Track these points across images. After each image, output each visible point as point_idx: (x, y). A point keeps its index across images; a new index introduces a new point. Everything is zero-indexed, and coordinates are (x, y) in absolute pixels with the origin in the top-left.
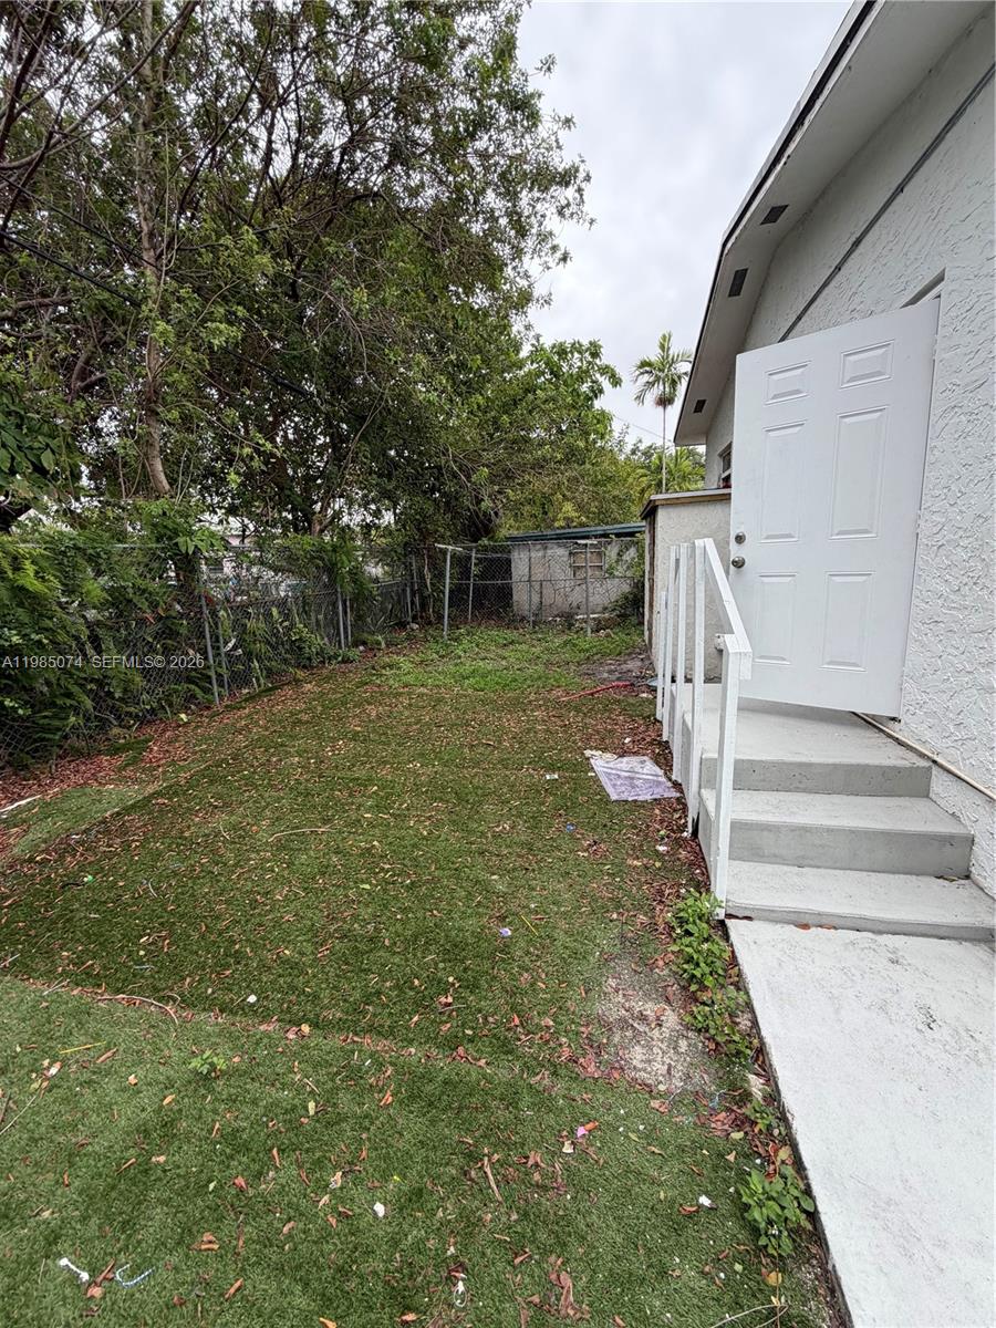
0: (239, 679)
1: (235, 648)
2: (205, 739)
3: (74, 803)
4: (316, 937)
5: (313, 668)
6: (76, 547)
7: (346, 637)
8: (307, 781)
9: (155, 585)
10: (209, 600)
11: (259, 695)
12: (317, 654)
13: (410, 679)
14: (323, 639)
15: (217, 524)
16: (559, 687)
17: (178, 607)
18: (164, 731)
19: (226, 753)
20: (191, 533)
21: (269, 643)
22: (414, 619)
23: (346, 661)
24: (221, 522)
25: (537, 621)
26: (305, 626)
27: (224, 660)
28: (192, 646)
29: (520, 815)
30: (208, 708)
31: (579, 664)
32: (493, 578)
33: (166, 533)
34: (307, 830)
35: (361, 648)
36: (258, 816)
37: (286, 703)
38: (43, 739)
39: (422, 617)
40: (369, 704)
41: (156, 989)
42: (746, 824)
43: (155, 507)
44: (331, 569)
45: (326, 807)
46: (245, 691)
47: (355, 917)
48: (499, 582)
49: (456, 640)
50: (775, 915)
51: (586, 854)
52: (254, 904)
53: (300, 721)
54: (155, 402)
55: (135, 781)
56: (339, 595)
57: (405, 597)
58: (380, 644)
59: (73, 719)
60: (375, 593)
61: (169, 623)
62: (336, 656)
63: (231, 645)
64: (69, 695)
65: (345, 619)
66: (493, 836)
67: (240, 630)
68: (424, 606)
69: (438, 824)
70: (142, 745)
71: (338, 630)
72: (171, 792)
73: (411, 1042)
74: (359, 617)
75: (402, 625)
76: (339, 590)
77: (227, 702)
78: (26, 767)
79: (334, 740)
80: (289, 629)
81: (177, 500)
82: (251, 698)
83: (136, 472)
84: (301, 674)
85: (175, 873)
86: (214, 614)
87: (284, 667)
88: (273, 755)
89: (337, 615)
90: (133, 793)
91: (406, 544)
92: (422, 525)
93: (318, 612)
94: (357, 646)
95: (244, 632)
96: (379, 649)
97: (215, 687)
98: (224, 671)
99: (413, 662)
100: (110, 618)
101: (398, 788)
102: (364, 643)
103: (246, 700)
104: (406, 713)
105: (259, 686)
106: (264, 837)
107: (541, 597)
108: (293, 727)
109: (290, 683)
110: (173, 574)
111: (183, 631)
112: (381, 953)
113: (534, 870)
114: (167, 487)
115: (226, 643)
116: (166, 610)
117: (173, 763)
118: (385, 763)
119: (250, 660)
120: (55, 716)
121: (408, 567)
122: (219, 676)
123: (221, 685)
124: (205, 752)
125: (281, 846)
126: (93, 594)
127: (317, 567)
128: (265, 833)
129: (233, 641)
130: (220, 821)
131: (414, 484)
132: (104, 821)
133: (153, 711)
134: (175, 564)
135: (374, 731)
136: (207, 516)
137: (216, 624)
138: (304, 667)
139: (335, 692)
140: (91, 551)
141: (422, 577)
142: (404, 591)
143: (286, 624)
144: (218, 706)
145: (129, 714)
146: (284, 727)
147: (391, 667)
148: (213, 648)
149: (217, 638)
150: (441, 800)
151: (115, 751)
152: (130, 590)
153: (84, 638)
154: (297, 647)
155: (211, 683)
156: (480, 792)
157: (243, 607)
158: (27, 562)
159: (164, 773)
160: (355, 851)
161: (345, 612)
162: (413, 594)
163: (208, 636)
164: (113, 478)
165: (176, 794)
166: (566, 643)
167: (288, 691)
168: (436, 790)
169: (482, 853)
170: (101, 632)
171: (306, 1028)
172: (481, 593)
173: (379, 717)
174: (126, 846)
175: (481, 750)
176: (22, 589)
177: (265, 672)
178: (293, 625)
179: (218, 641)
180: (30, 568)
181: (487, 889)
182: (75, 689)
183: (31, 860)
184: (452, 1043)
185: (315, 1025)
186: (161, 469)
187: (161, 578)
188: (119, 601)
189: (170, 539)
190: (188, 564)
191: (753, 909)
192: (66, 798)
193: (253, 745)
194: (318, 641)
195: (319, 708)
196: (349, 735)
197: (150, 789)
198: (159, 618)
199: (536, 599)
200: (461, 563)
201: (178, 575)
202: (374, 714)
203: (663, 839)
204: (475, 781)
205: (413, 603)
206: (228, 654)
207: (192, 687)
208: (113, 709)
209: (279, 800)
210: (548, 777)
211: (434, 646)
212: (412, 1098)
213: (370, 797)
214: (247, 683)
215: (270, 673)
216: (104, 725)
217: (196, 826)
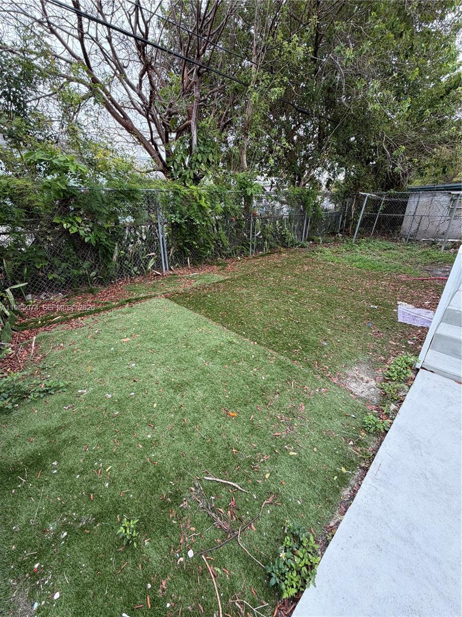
0: (260, 248)
1: (260, 235)
2: (245, 266)
3: (207, 277)
4: (264, 326)
5: (288, 248)
6: (216, 192)
7: (305, 236)
8: (274, 286)
9: (237, 207)
10: (255, 215)
11: (265, 255)
12: (291, 242)
13: (328, 258)
14: (294, 236)
15: (263, 181)
16: (404, 273)
17: (243, 216)
18: (233, 262)
19: (250, 272)
20: (251, 186)
21: (272, 234)
22: (341, 231)
23: (302, 247)
24: (265, 180)
25: (412, 240)
26: (288, 229)
27: (255, 238)
28: (245, 232)
29: (350, 315)
30: (247, 256)
31: (425, 264)
32: (391, 212)
33: (243, 186)
34: (270, 300)
35: (311, 242)
36: (255, 292)
37: (274, 259)
38: (201, 257)
39: (345, 231)
40: (306, 265)
41: (222, 324)
42: (454, 339)
43: (241, 175)
44: (305, 203)
45: (278, 295)
46: (261, 253)
47: (277, 325)
48: (394, 215)
49: (358, 244)
50: (447, 375)
51: (371, 334)
52: (249, 314)
53: (277, 267)
54: (247, 129)
55: (223, 275)
56: (306, 216)
57: (339, 220)
58: (319, 241)
59: (209, 252)
60: (323, 216)
61: (240, 222)
62: (299, 244)
63: (258, 233)
64: (208, 244)
65: (307, 228)
66: (335, 319)
67: (263, 227)
68: (347, 226)
69: (315, 310)
70: (226, 265)
71: (302, 233)
72: (232, 280)
73: (282, 355)
74: (313, 228)
75: (334, 234)
76: (306, 214)
77: (254, 255)
78: (196, 265)
79: (288, 275)
80: (282, 230)
81: (249, 172)
82: (262, 256)
83: (237, 160)
84: (282, 249)
85: (230, 301)
86: (255, 220)
87: (276, 246)
88: (265, 276)
89: (303, 226)
90: (222, 278)
91: (346, 192)
92: (357, 181)
93: (295, 224)
94: (309, 241)
95: (264, 229)
96: (319, 244)
97: (251, 249)
98: (254, 243)
99: (332, 251)
100: (222, 219)
101: (305, 296)
102: (313, 240)
103: (260, 256)
104: (320, 271)
105: (266, 252)
106: (256, 298)
107: (419, 226)
108: (274, 268)
109: (277, 252)
110: (243, 203)
111: (244, 226)
112: (282, 335)
113: (345, 332)
114: (246, 166)
115: (257, 232)
116: (239, 217)
117: (234, 272)
118: (304, 287)
119: (265, 241)
120: (204, 250)
121: (344, 204)
122: (253, 245)
123: (253, 249)
124: (244, 270)
125: (260, 302)
126: (219, 209)
127: (299, 203)
128: (256, 297)
129: (260, 232)
130: (244, 291)
131: (358, 158)
132: (214, 283)
133: (230, 254)
134: (244, 199)
135: (304, 275)
136: (259, 177)
137: (255, 224)
138: (285, 247)
139: (294, 258)
140: (220, 193)
141: (350, 209)
142: (339, 216)
143: (281, 227)
144: (250, 257)
145: (223, 254)
146: (271, 267)
147: (321, 252)
148: (252, 234)
149: (254, 230)
150: (320, 303)
151: (218, 265)
152: (229, 209)
153: (214, 225)
154: (283, 238)
155: (249, 247)
156: (338, 304)
157: (265, 218)
158: (203, 197)
159: (231, 274)
160: (283, 309)
161: (307, 225)
162: (343, 219)
163: (251, 229)
164: (229, 162)
165: (233, 280)
166: (423, 253)
167: (276, 255)
168: (320, 299)
169: (328, 322)
170: (219, 223)
171: (256, 343)
172: (382, 220)
173: (308, 271)
174: (219, 291)
175: (346, 291)
176: (201, 206)
177: (269, 246)
178: (283, 228)
179: (254, 231)
180: (203, 199)
181: (324, 331)
182: (210, 242)
183: (197, 288)
184: (294, 360)
185: (258, 343)
186: (245, 158)
187: (239, 204)
188: (226, 213)
189: (244, 188)
190: (249, 199)
191: (436, 369)
192: (205, 275)
193: (259, 271)
194: (292, 236)
195: (286, 263)
196: (294, 275)
197: (227, 278)
198: (237, 220)
199: (415, 226)
200: (375, 203)
201: (245, 203)
202: (306, 269)
203: (414, 340)
204: (338, 301)
205: (342, 223)
206: (256, 237)
207: (244, 247)
208: (219, 251)
209: (263, 289)
210: (372, 306)
211: (345, 245)
212: (278, 365)
213: (294, 296)
214: (262, 250)
215: (271, 247)
216: (216, 256)
217: (237, 290)
